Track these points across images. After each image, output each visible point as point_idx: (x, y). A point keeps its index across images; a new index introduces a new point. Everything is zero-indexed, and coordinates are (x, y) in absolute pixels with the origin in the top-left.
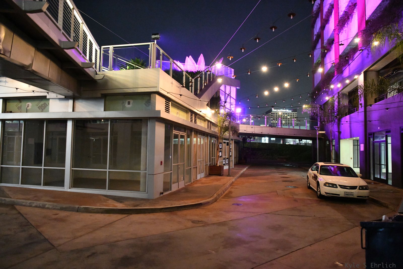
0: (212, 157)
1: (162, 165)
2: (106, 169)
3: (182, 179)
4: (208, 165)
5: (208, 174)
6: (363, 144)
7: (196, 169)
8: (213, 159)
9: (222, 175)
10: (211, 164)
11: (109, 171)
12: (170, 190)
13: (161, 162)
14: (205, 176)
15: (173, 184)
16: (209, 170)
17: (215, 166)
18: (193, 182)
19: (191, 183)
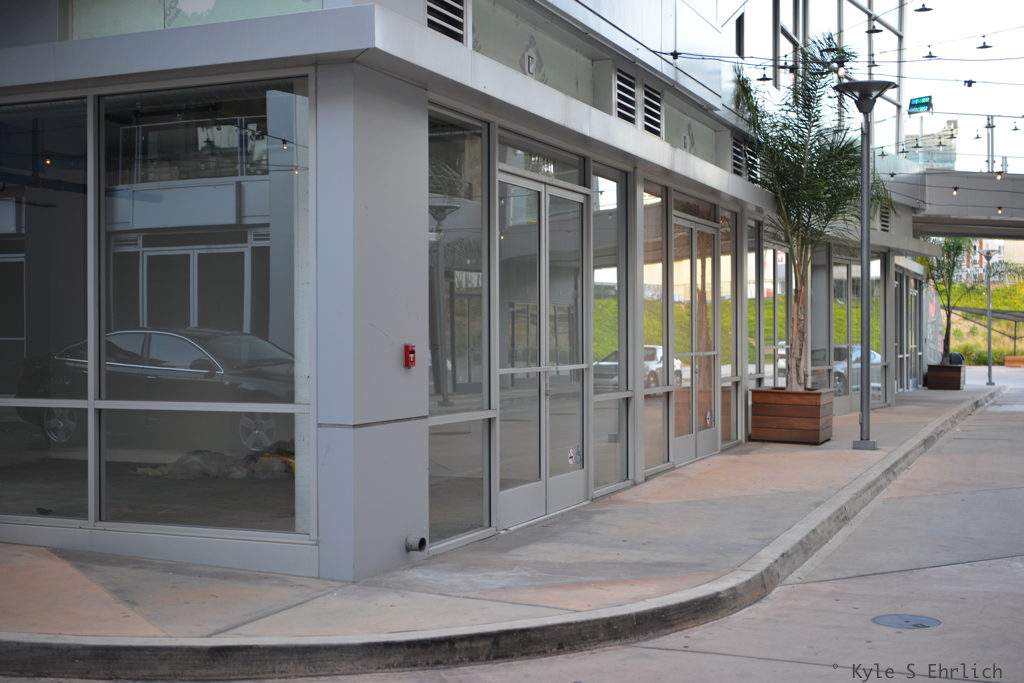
1: (413, 368)
2: (84, 396)
3: (571, 461)
5: (741, 436)
7: (660, 405)
9: (821, 440)
10: (760, 380)
11: (99, 411)
12: (486, 524)
13: (409, 351)
14: (722, 446)
15: (505, 484)
16: (753, 414)
17: (783, 389)
18: (647, 479)
19: (628, 483)
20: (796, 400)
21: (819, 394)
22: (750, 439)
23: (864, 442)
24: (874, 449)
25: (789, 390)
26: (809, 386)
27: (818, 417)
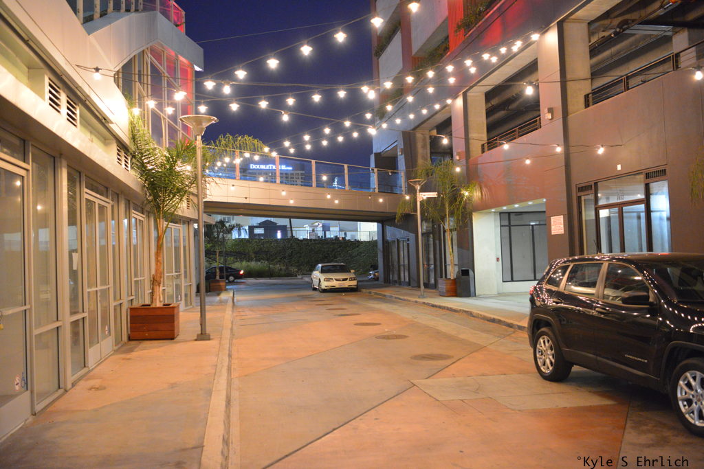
0: (136, 276)
3: (18, 387)
4: (125, 306)
5: (125, 338)
6: (562, 216)
8: (135, 281)
10: (132, 300)
14: (115, 348)
16: (131, 323)
17: (149, 305)
18: (73, 385)
19: (61, 391)
20: (159, 313)
21: (173, 308)
22: (130, 339)
23: (203, 336)
24: (209, 339)
25: (153, 306)
26: (166, 303)
27: (174, 322)
